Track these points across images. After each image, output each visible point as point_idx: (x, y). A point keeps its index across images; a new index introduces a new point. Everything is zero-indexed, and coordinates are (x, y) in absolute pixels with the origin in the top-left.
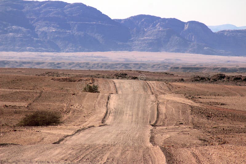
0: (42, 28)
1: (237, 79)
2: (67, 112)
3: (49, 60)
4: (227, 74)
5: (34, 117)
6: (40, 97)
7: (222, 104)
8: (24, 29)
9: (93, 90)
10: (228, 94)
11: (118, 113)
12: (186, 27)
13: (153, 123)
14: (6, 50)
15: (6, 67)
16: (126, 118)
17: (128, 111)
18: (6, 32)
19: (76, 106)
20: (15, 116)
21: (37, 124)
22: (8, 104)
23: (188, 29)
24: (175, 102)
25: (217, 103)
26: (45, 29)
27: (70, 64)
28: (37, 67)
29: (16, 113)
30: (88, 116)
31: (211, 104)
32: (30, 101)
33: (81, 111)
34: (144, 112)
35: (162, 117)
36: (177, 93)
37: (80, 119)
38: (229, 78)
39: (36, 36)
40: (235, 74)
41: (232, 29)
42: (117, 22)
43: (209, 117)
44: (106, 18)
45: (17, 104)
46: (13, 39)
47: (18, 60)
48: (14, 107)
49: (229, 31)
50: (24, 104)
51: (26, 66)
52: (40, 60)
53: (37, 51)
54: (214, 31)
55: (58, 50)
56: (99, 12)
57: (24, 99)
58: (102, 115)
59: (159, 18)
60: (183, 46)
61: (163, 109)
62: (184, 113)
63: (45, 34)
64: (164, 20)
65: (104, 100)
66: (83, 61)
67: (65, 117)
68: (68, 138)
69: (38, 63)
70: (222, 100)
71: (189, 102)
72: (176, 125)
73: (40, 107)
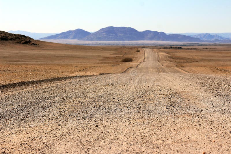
0: (119, 34)
1: (176, 48)
2: (134, 58)
3: (121, 43)
4: (173, 47)
5: (125, 59)
6: (125, 54)
7: (176, 55)
8: (114, 35)
9: (139, 51)
10: (176, 52)
11: (148, 58)
12: (159, 34)
13: (158, 60)
14: (110, 41)
15: (110, 45)
16: (150, 59)
17: (150, 57)
18: (109, 36)
19: (136, 56)
20: (119, 59)
21: (126, 61)
22: (117, 56)
23: (160, 34)
24: (163, 55)
25: (175, 55)
26: (120, 35)
27: (127, 44)
28: (118, 45)
29: (119, 58)
30: (139, 59)
31: (173, 55)
32: (123, 55)
33: (138, 58)
34: (155, 58)
35: (160, 59)
36: (161, 52)
37: (137, 60)
38: (173, 48)
39: (118, 36)
40: (175, 47)
41: (172, 34)
42: (140, 32)
43: (173, 59)
44: (137, 31)
45: (120, 56)
46: (112, 37)
47: (113, 43)
48: (119, 57)
49: (171, 35)
50: (121, 56)
51: (115, 45)
52: (119, 43)
53: (117, 41)
54: (167, 34)
55: (124, 40)
56: (135, 30)
57: (121, 54)
58: (143, 59)
59: (152, 31)
60: (159, 39)
61: (160, 57)
62: (166, 58)
63: (120, 36)
64: (153, 32)
65: (143, 55)
66: (131, 43)
67: (133, 59)
68: (139, 65)
69: (118, 44)
70: (176, 54)
71: (167, 55)
72: (164, 61)
73: (126, 56)
